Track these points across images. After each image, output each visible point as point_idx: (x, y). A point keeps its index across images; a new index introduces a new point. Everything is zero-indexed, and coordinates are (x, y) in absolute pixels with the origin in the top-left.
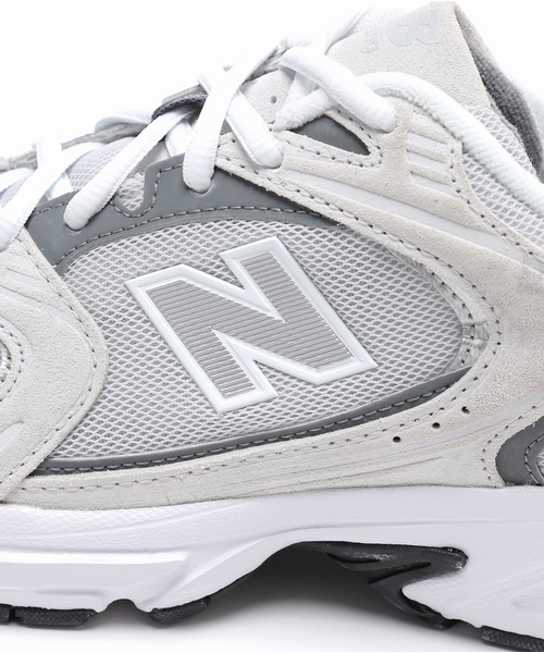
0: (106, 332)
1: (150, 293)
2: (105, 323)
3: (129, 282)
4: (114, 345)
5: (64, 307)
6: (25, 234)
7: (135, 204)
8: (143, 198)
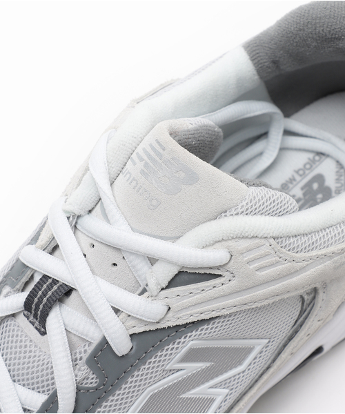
7: (92, 381)
8: (94, 376)
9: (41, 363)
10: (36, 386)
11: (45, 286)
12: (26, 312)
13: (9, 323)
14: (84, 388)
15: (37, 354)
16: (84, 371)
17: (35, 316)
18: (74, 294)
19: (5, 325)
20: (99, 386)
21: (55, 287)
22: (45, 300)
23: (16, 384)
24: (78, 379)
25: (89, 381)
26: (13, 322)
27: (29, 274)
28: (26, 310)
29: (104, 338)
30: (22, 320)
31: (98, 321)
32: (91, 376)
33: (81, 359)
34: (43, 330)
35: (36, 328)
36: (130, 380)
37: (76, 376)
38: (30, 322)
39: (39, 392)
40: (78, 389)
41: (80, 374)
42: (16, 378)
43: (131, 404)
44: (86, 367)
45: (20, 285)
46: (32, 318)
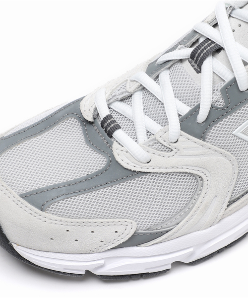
0: (231, 152)
1: (242, 132)
2: (230, 150)
3: (233, 133)
4: (236, 155)
5: (213, 152)
6: (183, 133)
7: (221, 104)
8: (223, 101)
9: (193, 88)
10: (187, 101)
11: (206, 44)
12: (190, 60)
13: (178, 65)
14: (215, 107)
15: (192, 83)
16: (218, 96)
17: (196, 62)
18: (222, 51)
19: (175, 66)
20: (224, 107)
21: (213, 45)
22: (205, 51)
23: (176, 99)
24: (214, 100)
25: (219, 103)
26: (180, 65)
27: (197, 37)
28: (191, 58)
29: (235, 78)
30: (187, 64)
31: (235, 72)
32: (221, 101)
33: (217, 90)
34: (199, 70)
35: (195, 69)
36: (242, 108)
37: (213, 98)
38: (192, 65)
39: (188, 105)
40: (212, 107)
41: (215, 97)
42: (177, 95)
43: (240, 124)
44: (220, 93)
45: (190, 43)
46: (193, 63)
